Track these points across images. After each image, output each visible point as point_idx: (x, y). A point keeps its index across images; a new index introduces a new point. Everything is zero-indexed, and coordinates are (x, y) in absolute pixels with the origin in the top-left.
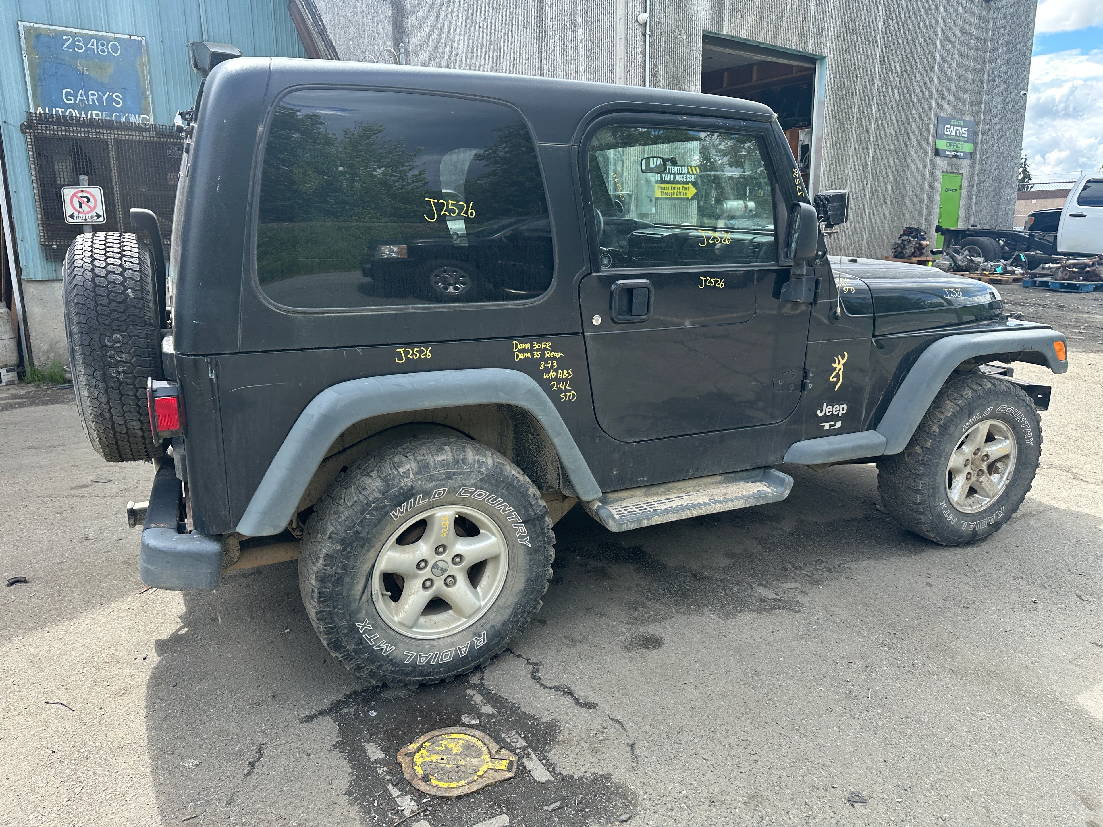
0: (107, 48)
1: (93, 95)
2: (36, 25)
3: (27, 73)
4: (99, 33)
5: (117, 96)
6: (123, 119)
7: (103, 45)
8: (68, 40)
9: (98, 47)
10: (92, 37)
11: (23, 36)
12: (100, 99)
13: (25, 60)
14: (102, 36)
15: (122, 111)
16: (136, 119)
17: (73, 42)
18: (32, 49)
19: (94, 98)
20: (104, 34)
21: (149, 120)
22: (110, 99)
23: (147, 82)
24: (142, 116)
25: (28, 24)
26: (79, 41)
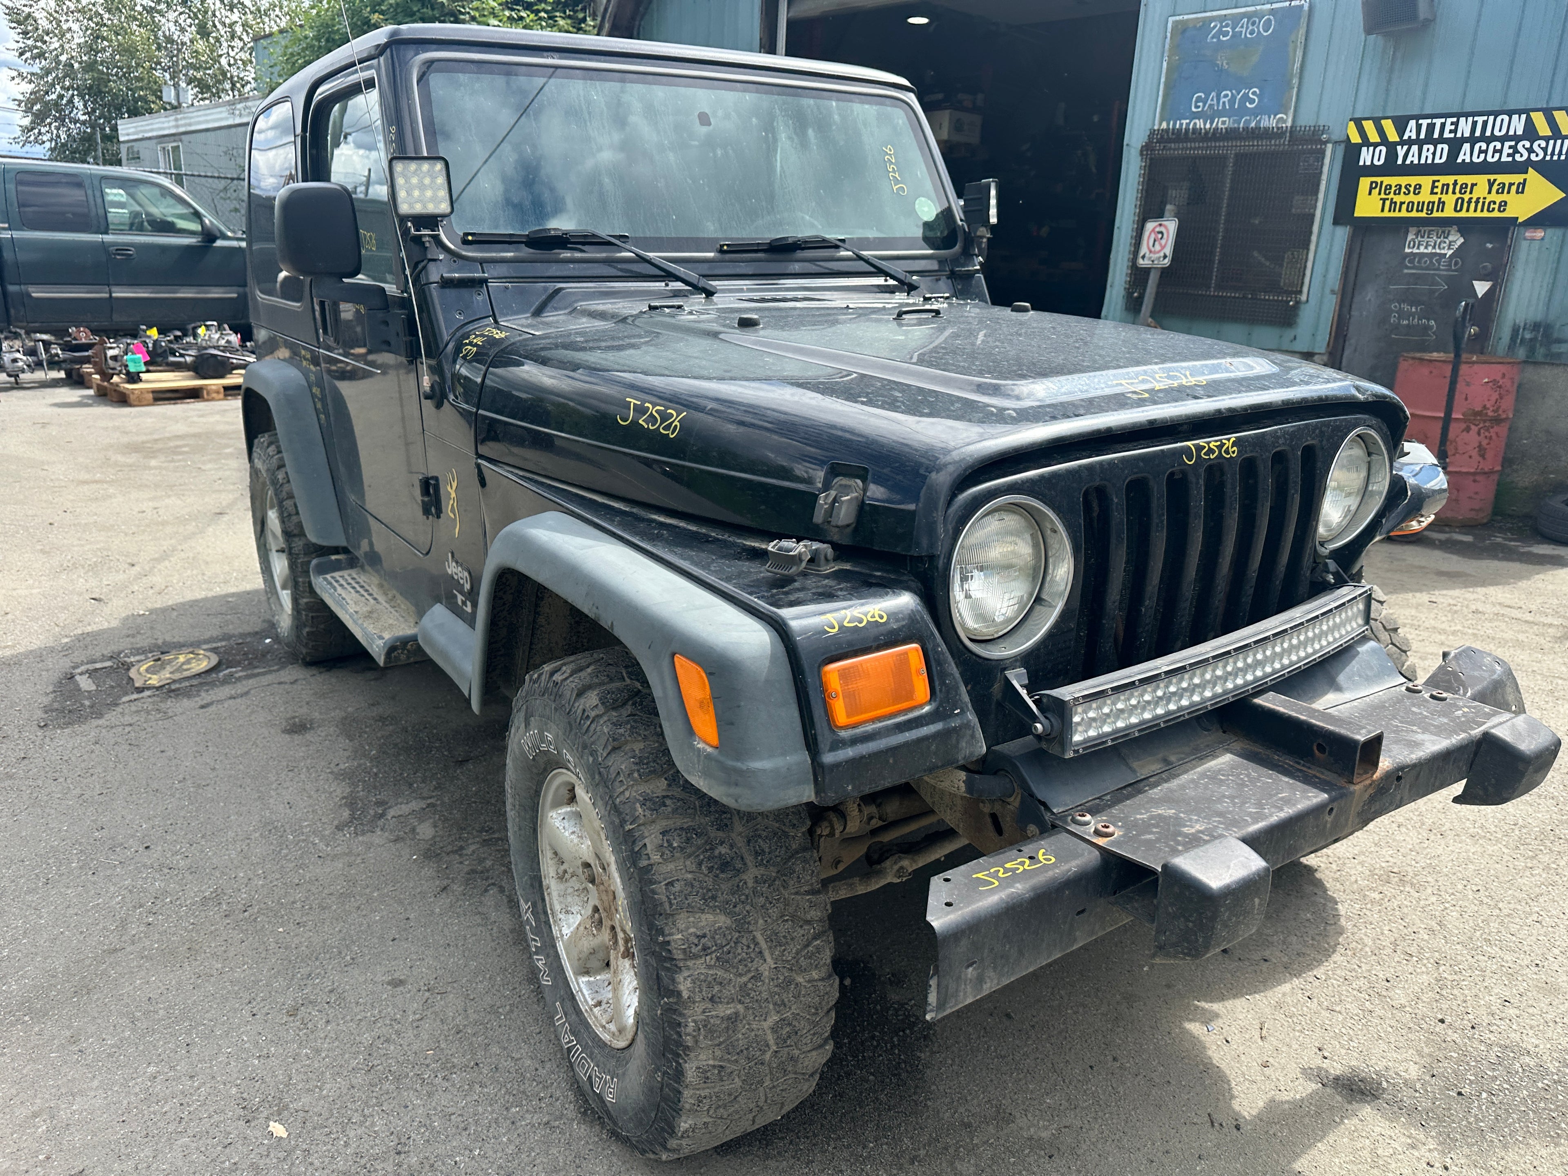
0: (1258, 27)
1: (1226, 96)
2: (1186, 17)
3: (1163, 80)
4: (1252, 9)
5: (1254, 93)
6: (1253, 125)
7: (1254, 23)
8: (1215, 26)
9: (1247, 28)
10: (1244, 15)
11: (1169, 35)
12: (1232, 101)
13: (1165, 64)
14: (1256, 11)
15: (1255, 113)
16: (1269, 122)
17: (1222, 27)
18: (1176, 48)
19: (1226, 100)
20: (1258, 7)
21: (1285, 121)
22: (1246, 96)
23: (1297, 65)
24: (1280, 116)
25: (1178, 18)
26: (1227, 26)
